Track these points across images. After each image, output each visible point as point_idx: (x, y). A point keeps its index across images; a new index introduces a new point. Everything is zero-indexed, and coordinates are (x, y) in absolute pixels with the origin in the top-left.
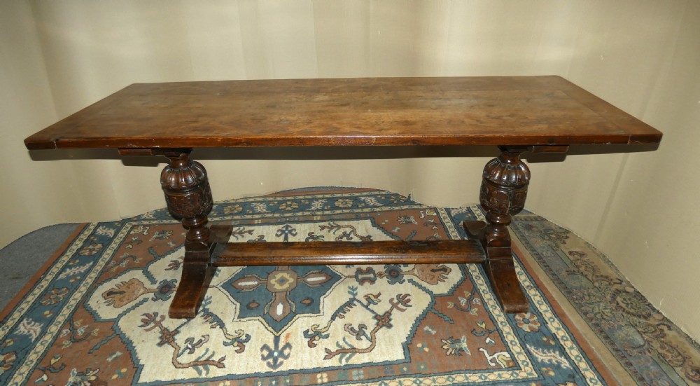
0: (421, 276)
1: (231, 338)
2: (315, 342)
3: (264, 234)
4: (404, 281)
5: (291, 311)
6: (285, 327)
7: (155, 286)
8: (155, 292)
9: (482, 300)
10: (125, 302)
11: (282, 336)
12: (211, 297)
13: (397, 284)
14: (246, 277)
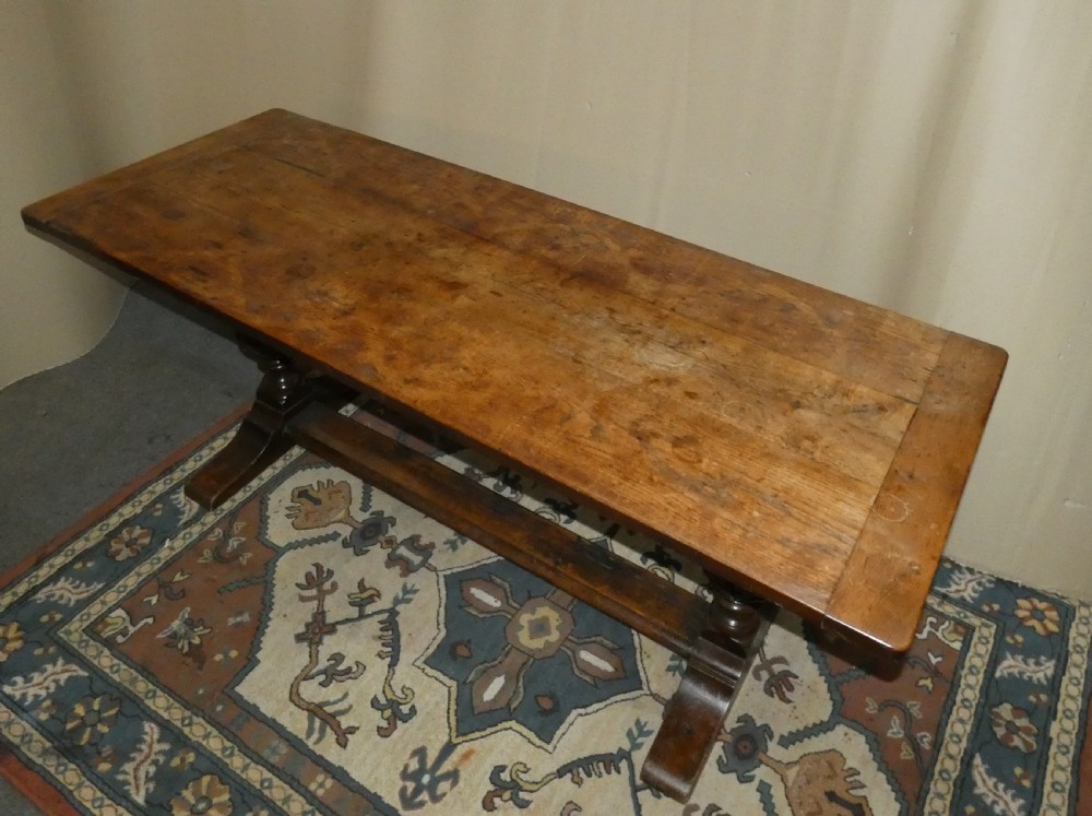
0: (795, 792)
1: (390, 696)
2: (497, 801)
4: (751, 779)
5: (508, 705)
6: (477, 734)
7: (362, 517)
8: (355, 528)
10: (309, 524)
11: (459, 747)
12: (416, 592)
13: (733, 776)
14: (491, 581)
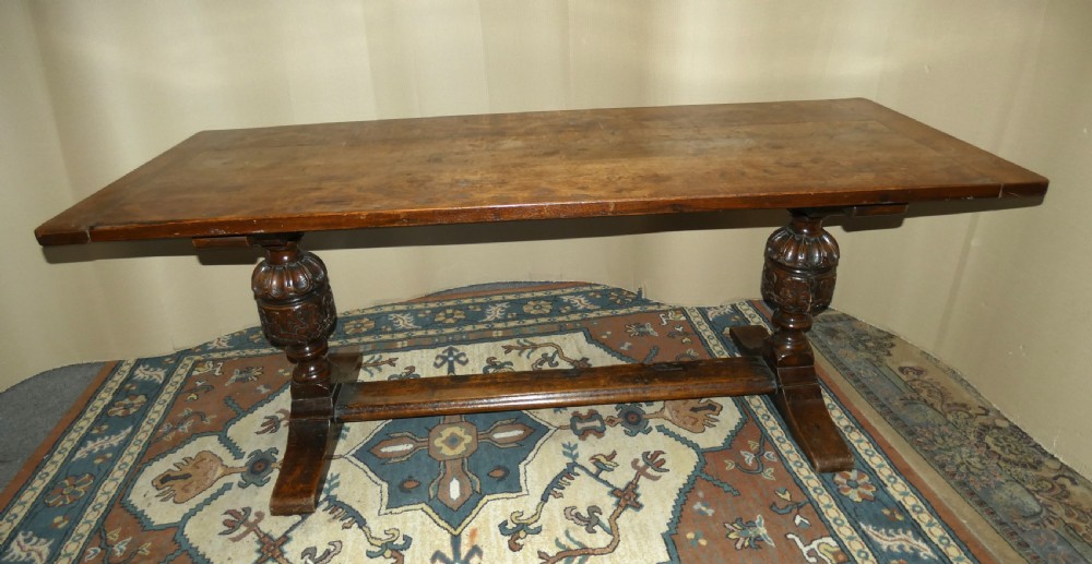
0: (676, 419)
1: (379, 543)
2: (519, 541)
3: (415, 365)
4: (651, 429)
5: (474, 490)
6: (468, 519)
7: (242, 463)
8: (242, 472)
9: (778, 454)
10: (193, 492)
11: (464, 535)
12: (337, 476)
13: (640, 434)
14: (392, 438)
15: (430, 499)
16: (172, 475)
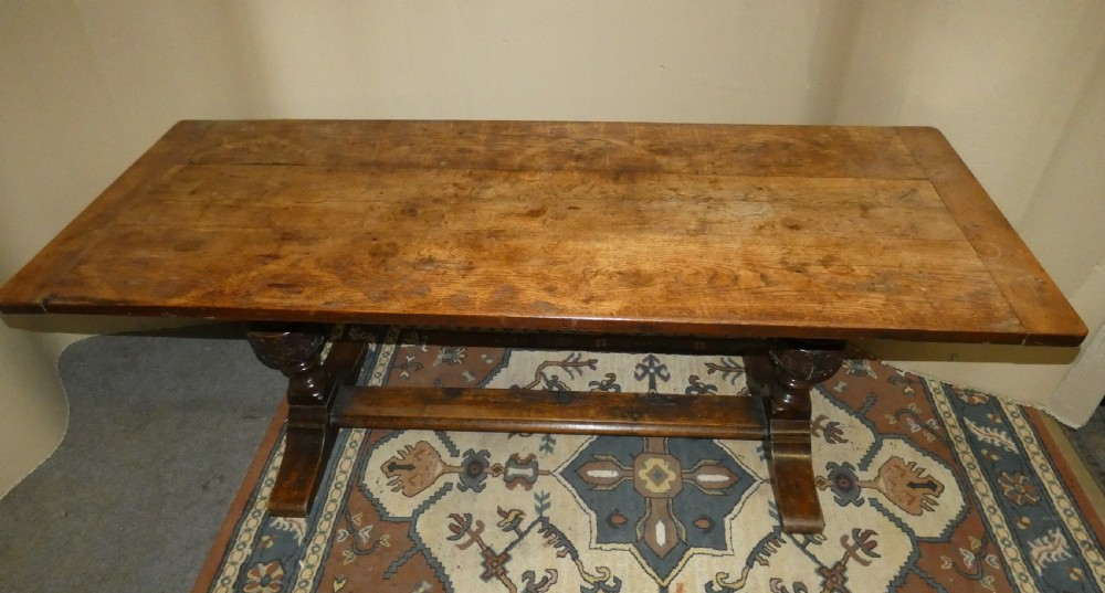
0: (892, 494)
1: (592, 580)
3: (616, 372)
4: (862, 501)
5: (680, 539)
6: (675, 571)
7: (458, 461)
8: (460, 473)
9: (1002, 560)
10: (418, 487)
11: (671, 589)
12: (548, 496)
13: (851, 505)
14: (598, 460)
15: (637, 541)
16: (398, 463)
